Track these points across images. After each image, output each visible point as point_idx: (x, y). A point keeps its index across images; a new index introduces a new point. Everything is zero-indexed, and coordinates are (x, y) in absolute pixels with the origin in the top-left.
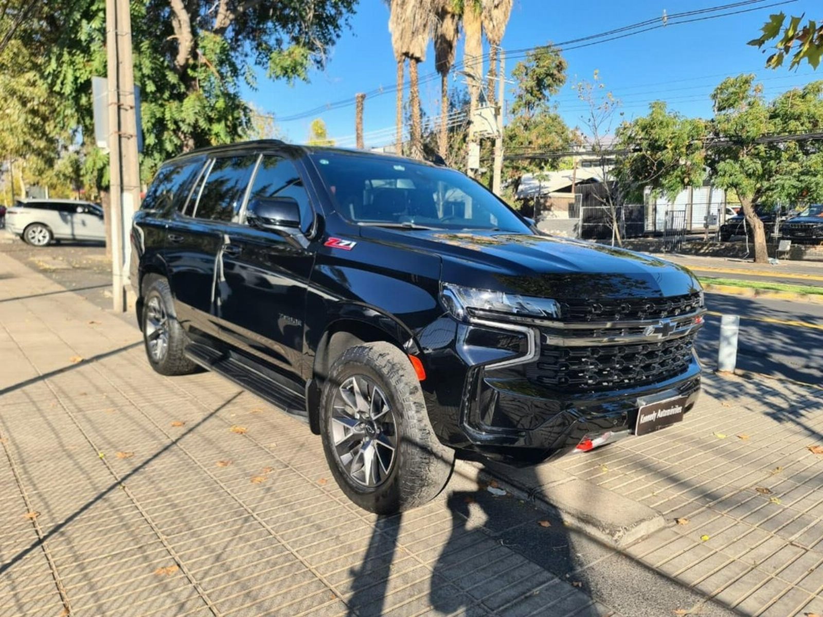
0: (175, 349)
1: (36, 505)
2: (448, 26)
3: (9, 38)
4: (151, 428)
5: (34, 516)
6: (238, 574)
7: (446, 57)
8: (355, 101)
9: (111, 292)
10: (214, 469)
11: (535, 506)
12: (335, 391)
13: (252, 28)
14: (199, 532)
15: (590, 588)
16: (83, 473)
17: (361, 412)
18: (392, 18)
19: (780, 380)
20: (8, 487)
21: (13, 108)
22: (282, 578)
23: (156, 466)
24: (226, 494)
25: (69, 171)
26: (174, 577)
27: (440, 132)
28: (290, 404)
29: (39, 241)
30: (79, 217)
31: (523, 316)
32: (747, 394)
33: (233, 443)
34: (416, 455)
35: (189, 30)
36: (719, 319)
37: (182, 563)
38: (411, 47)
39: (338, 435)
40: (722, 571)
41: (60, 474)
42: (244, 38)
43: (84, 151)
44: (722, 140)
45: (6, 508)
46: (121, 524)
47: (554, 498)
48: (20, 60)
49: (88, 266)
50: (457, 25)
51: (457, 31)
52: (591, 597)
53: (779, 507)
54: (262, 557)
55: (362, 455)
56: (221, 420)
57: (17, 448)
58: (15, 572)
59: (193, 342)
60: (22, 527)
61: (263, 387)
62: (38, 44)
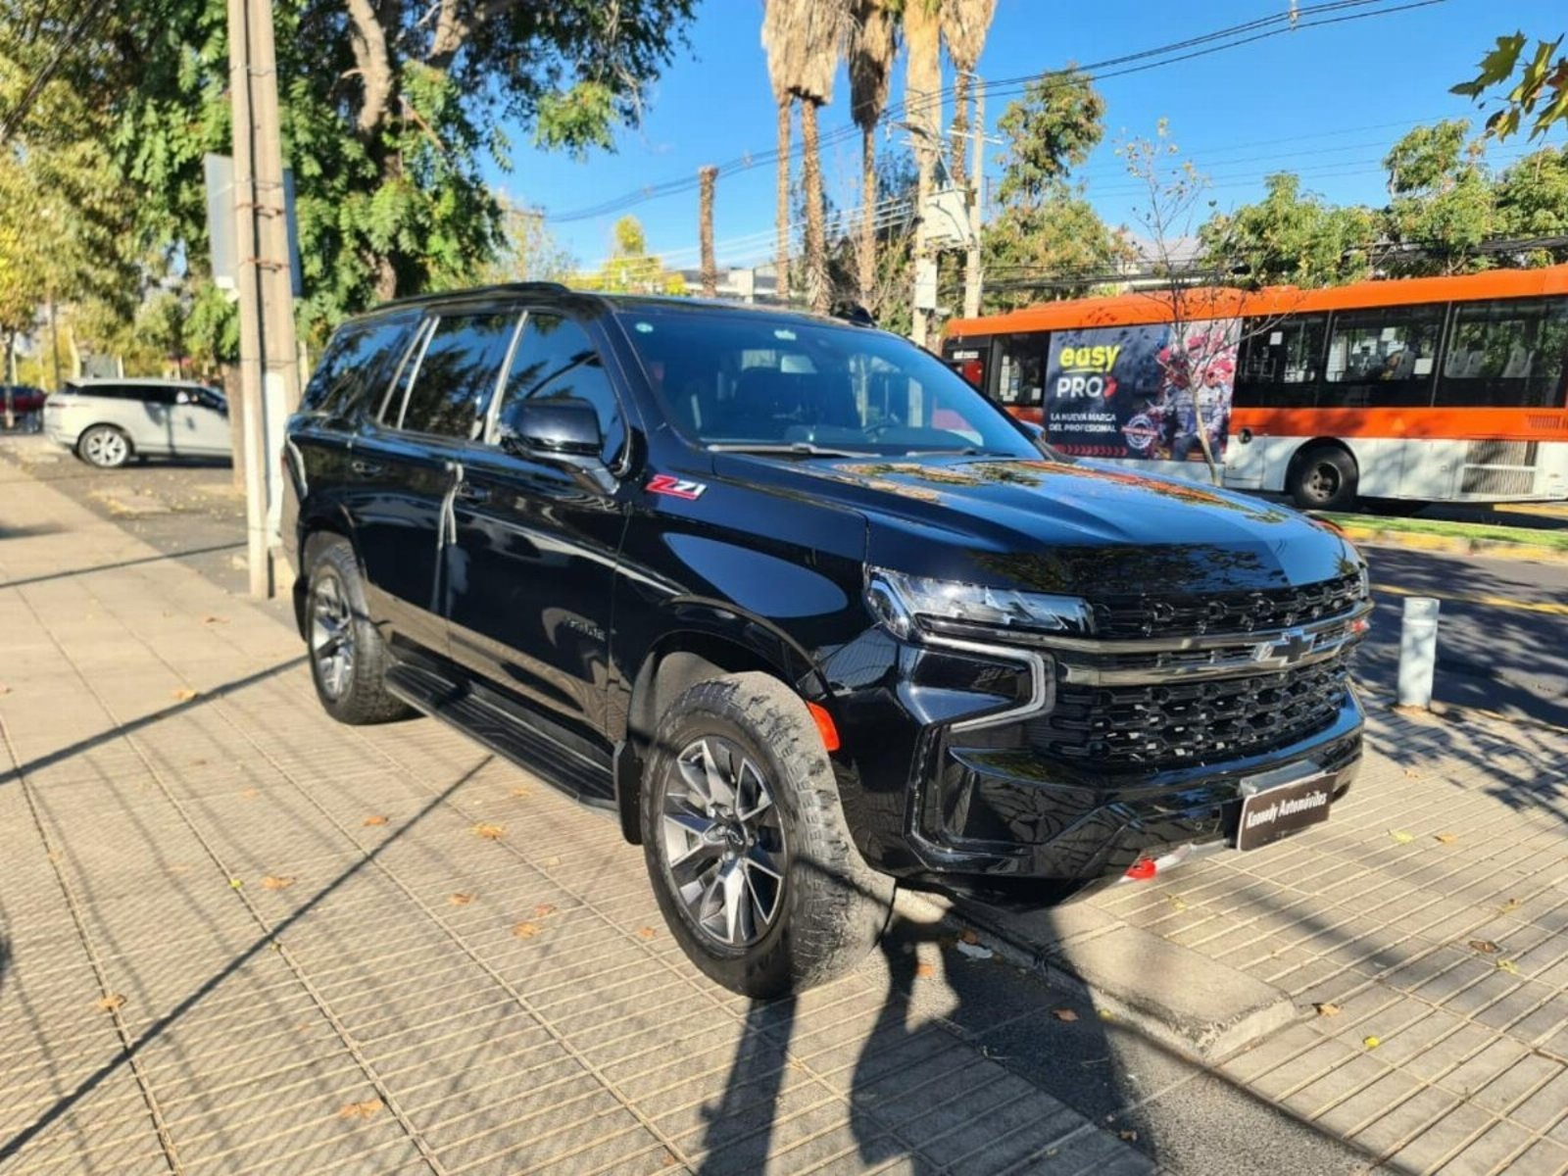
0: (366, 675)
1: (117, 982)
2: (875, 36)
3: (47, 79)
4: (326, 828)
5: (115, 1005)
6: (493, 1115)
7: (872, 95)
8: (698, 182)
9: (246, 558)
10: (445, 909)
11: (1046, 980)
12: (668, 766)
13: (502, 49)
14: (420, 1034)
15: (1153, 1143)
16: (203, 919)
17: (717, 805)
18: (769, 21)
19: (1518, 723)
20: (64, 948)
21: (55, 210)
22: (573, 1124)
23: (337, 905)
24: (468, 958)
25: (163, 327)
26: (375, 1122)
27: (861, 238)
28: (584, 786)
29: (108, 458)
30: (182, 412)
31: (1023, 628)
32: (1454, 751)
33: (478, 857)
34: (822, 887)
35: (384, 58)
36: (1399, 601)
37: (389, 1095)
38: (804, 77)
39: (676, 848)
40: (1403, 1109)
41: (160, 921)
42: (488, 69)
43: (189, 287)
44: (1406, 247)
45: (63, 988)
46: (275, 1018)
47: (1083, 965)
48: (66, 116)
49: (201, 506)
50: (893, 31)
51: (894, 44)
52: (1154, 1160)
53: (1516, 979)
54: (537, 1082)
55: (721, 886)
56: (456, 811)
57: (80, 870)
58: (84, 1113)
59: (401, 663)
60: (93, 1026)
61: (533, 752)
62: (100, 87)
